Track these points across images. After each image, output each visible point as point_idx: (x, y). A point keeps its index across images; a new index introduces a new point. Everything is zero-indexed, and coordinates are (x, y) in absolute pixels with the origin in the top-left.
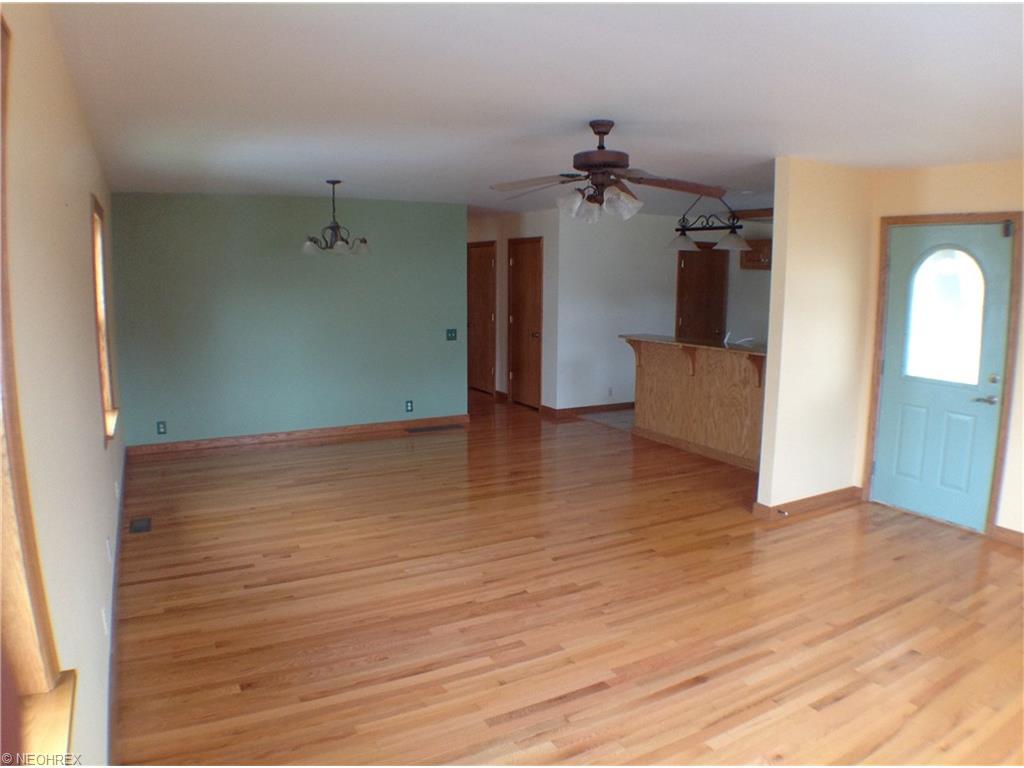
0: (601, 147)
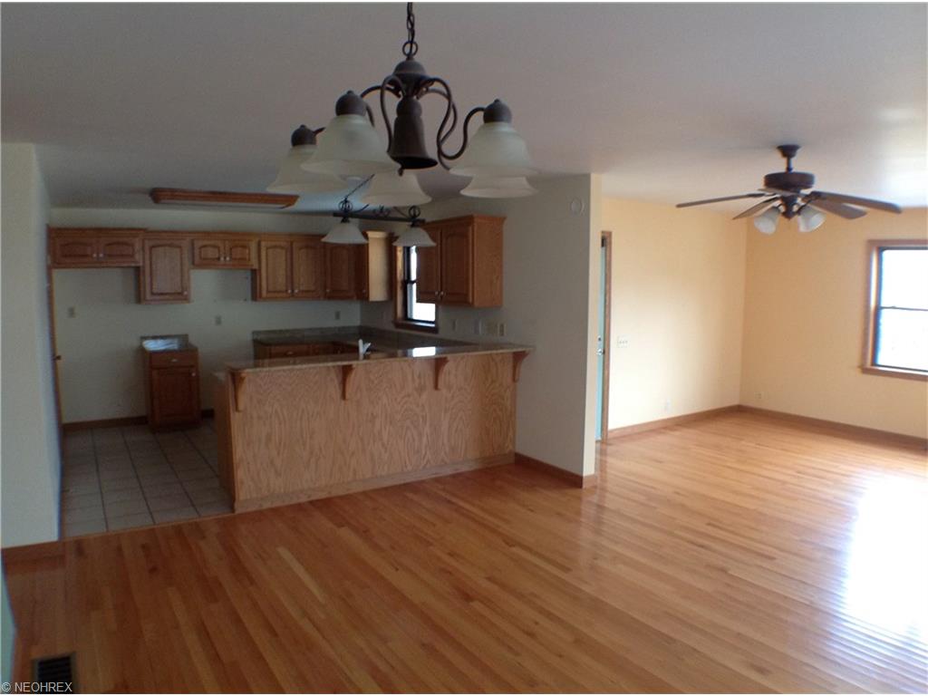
0: (789, 169)
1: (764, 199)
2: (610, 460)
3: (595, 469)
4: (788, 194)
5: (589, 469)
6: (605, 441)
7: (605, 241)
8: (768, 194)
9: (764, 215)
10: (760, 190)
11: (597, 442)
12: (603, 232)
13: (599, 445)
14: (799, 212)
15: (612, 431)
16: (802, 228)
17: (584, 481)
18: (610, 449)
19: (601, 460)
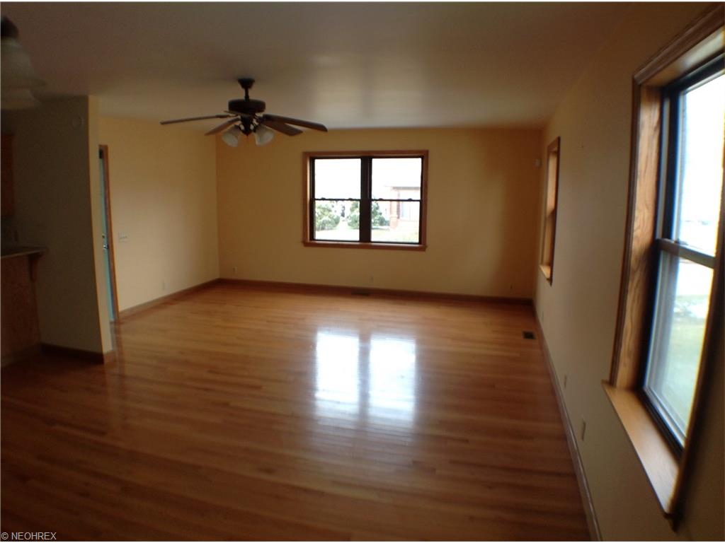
0: (247, 96)
1: (229, 119)
2: (124, 336)
3: (113, 346)
4: (246, 116)
5: (107, 346)
6: (118, 321)
7: (103, 153)
8: (231, 115)
9: (230, 132)
10: (225, 112)
11: (111, 323)
12: (100, 146)
13: (113, 326)
14: (255, 131)
15: (122, 312)
16: (257, 143)
17: (105, 357)
18: (123, 327)
19: (117, 338)
